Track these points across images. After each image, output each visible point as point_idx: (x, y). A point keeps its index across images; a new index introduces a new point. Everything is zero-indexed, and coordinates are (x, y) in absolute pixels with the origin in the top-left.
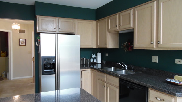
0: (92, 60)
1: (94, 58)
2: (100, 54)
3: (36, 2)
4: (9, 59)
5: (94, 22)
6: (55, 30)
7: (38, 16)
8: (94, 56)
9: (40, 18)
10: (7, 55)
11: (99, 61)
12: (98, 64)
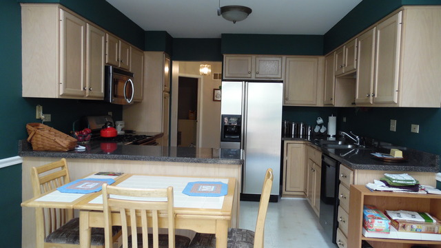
0: (317, 129)
1: (320, 125)
2: (335, 118)
3: (222, 34)
4: (198, 123)
5: (321, 59)
6: (249, 75)
7: (225, 56)
8: (320, 121)
9: (227, 58)
10: (195, 118)
11: (332, 131)
12: (330, 136)
